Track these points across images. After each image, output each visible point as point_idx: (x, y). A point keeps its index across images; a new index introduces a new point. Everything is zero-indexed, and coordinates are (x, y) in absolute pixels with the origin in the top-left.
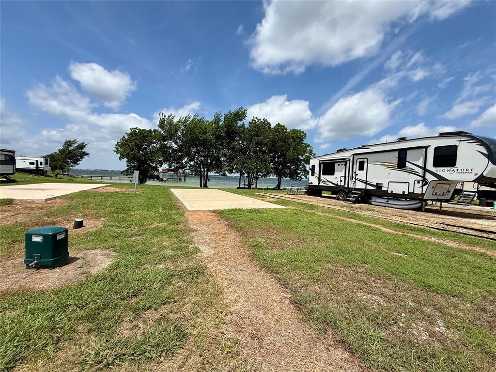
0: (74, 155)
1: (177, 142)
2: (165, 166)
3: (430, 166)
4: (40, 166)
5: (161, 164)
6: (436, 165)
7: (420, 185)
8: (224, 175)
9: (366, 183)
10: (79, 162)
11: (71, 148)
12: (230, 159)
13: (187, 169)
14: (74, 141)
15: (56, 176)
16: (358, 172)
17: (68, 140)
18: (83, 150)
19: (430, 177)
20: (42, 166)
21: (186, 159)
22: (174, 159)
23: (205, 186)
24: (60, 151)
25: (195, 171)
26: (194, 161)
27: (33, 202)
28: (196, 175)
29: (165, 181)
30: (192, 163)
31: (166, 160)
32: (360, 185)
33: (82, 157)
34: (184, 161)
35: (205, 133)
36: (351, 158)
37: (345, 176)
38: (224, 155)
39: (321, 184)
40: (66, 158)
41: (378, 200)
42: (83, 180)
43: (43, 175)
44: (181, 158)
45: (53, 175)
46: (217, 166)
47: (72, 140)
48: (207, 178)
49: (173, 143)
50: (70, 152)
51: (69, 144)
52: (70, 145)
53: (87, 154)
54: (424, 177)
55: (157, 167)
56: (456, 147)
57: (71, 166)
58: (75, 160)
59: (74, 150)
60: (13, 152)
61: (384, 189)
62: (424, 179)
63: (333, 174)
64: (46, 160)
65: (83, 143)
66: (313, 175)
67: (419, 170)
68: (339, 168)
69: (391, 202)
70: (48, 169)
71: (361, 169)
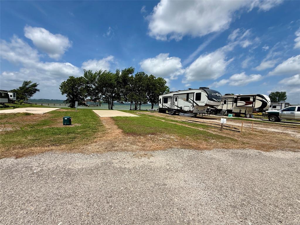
0: (30, 91)
1: (95, 85)
2: (89, 98)
3: (195, 101)
4: (10, 98)
5: (86, 96)
6: (196, 100)
7: (192, 107)
8: (122, 103)
9: (177, 107)
10: (33, 95)
11: (28, 86)
12: (125, 94)
13: (101, 100)
14: (29, 82)
15: (21, 103)
16: (175, 102)
17: (26, 81)
18: (36, 88)
19: (195, 105)
20: (12, 98)
21: (100, 94)
22: (94, 94)
23: (112, 109)
24: (20, 88)
25: (106, 100)
26: (105, 96)
27: (40, 115)
28: (106, 102)
29: (89, 106)
30: (104, 96)
31: (89, 95)
32: (176, 108)
33: (35, 92)
34: (99, 95)
35: (111, 80)
36: (173, 96)
37: (171, 104)
38: (122, 92)
39: (163, 107)
40: (24, 92)
41: (181, 114)
43: (12, 103)
44: (97, 93)
46: (118, 98)
48: (113, 105)
49: (93, 85)
50: (27, 89)
51: (26, 83)
52: (27, 85)
53: (38, 90)
54: (193, 104)
55: (84, 98)
57: (28, 97)
58: (31, 93)
59: (29, 88)
61: (183, 109)
62: (193, 105)
63: (167, 103)
64: (14, 94)
65: (36, 83)
66: (160, 103)
67: (192, 102)
68: (169, 100)
69: (185, 114)
70: (15, 99)
71: (176, 101)
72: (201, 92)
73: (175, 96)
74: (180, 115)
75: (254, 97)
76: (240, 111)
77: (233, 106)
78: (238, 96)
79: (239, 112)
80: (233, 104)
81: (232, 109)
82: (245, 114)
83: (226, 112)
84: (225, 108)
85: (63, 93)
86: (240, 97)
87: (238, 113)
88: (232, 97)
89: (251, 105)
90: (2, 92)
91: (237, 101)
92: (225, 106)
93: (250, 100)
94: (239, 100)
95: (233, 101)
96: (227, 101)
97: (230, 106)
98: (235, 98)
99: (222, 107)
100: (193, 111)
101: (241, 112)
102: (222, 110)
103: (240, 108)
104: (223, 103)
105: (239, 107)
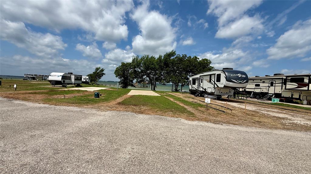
0: (99, 75)
1: (141, 69)
4: (87, 80)
5: (134, 79)
6: (217, 81)
7: (214, 89)
9: (203, 88)
15: (92, 84)
16: (201, 84)
17: (97, 67)
18: (103, 72)
19: (216, 86)
22: (140, 77)
23: (154, 90)
24: (93, 73)
27: (91, 91)
32: (201, 89)
33: (102, 75)
37: (198, 85)
39: (192, 89)
40: (96, 76)
42: (102, 86)
43: (88, 84)
45: (91, 84)
47: (98, 67)
48: (155, 86)
49: (139, 69)
50: (98, 73)
51: (97, 69)
52: (97, 70)
53: (105, 74)
54: (214, 85)
55: (132, 80)
56: (220, 74)
57: (98, 80)
58: (100, 77)
59: (99, 72)
60: (82, 76)
61: (206, 91)
62: (214, 87)
63: (195, 84)
64: (89, 77)
65: (103, 69)
66: (190, 85)
67: (214, 83)
68: (197, 82)
69: (209, 96)
70: (89, 81)
71: (202, 82)
72: (220, 73)
73: (201, 77)
74: (205, 97)
75: (309, 78)
76: (292, 95)
77: (282, 89)
78: (287, 77)
79: (291, 97)
80: (282, 86)
81: (281, 93)
82: (299, 99)
83: (272, 96)
84: (271, 91)
85: (117, 76)
86: (290, 78)
87: (289, 98)
88: (281, 77)
89: (306, 88)
90: (78, 76)
91: (286, 82)
92: (272, 88)
93: (305, 81)
94: (288, 82)
95: (282, 83)
96: (274, 83)
97: (278, 89)
98: (284, 79)
99: (268, 90)
100: (214, 93)
101: (294, 97)
102: (267, 93)
103: (293, 91)
104: (270, 85)
105: (290, 91)
